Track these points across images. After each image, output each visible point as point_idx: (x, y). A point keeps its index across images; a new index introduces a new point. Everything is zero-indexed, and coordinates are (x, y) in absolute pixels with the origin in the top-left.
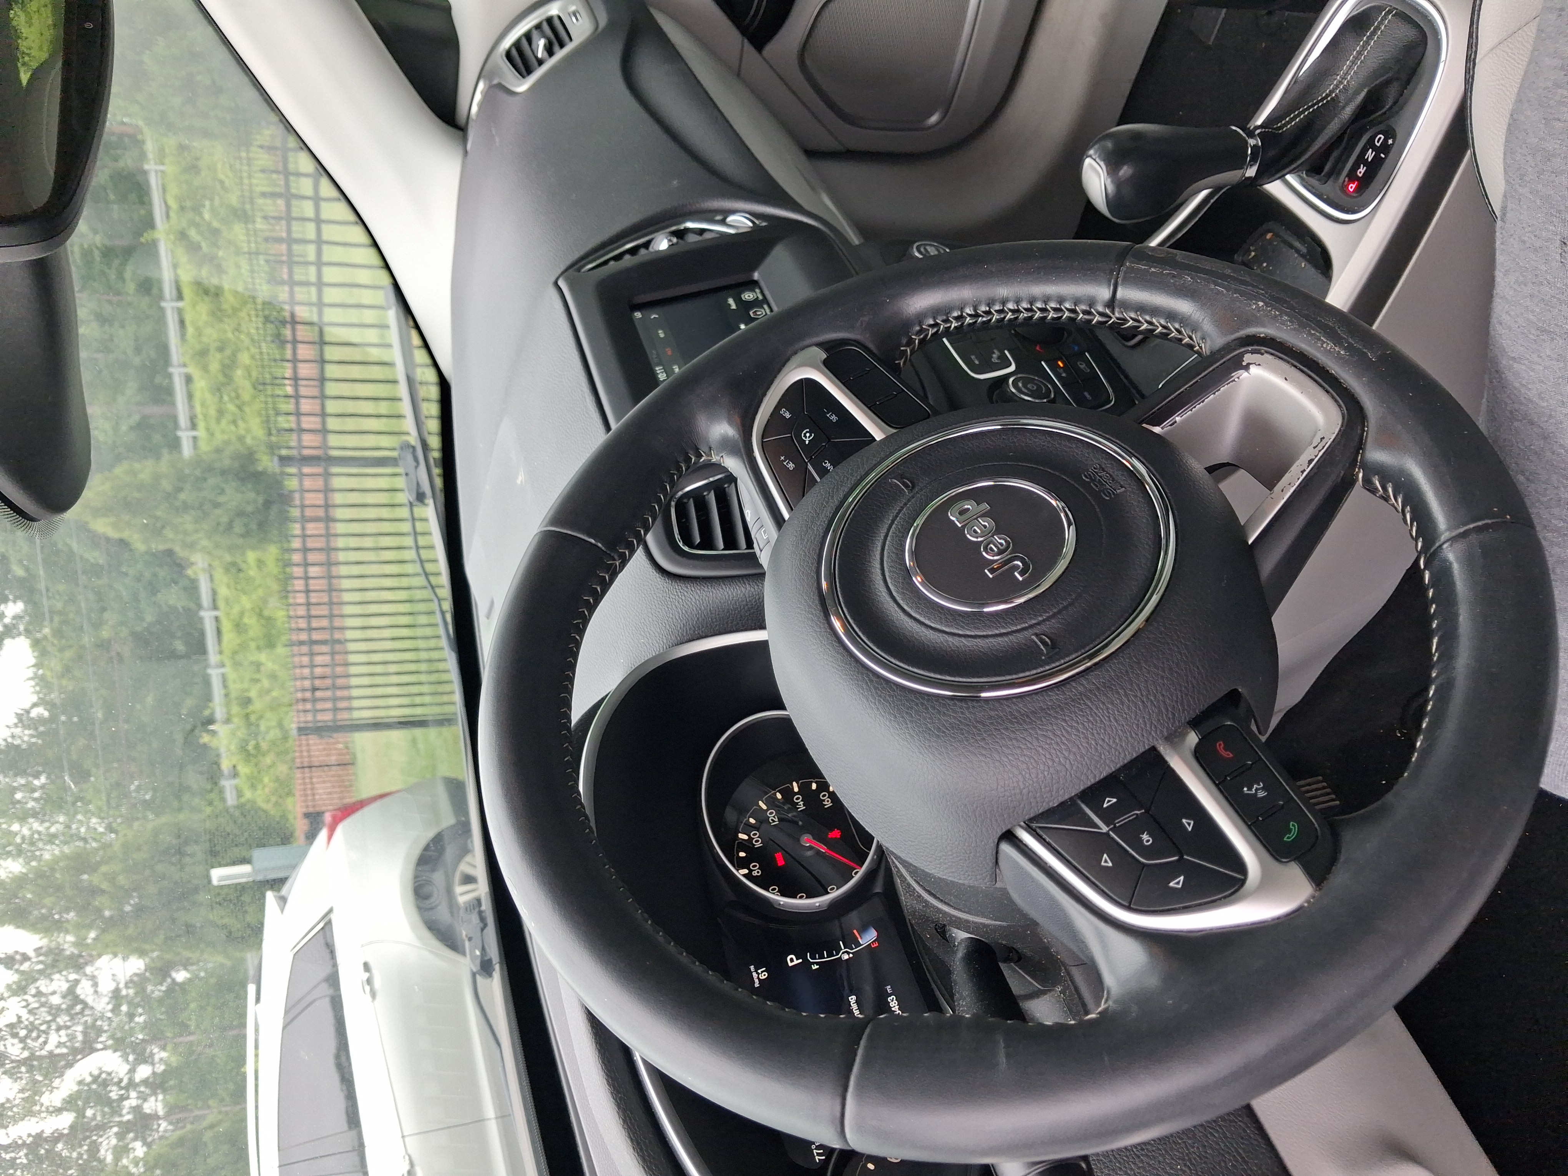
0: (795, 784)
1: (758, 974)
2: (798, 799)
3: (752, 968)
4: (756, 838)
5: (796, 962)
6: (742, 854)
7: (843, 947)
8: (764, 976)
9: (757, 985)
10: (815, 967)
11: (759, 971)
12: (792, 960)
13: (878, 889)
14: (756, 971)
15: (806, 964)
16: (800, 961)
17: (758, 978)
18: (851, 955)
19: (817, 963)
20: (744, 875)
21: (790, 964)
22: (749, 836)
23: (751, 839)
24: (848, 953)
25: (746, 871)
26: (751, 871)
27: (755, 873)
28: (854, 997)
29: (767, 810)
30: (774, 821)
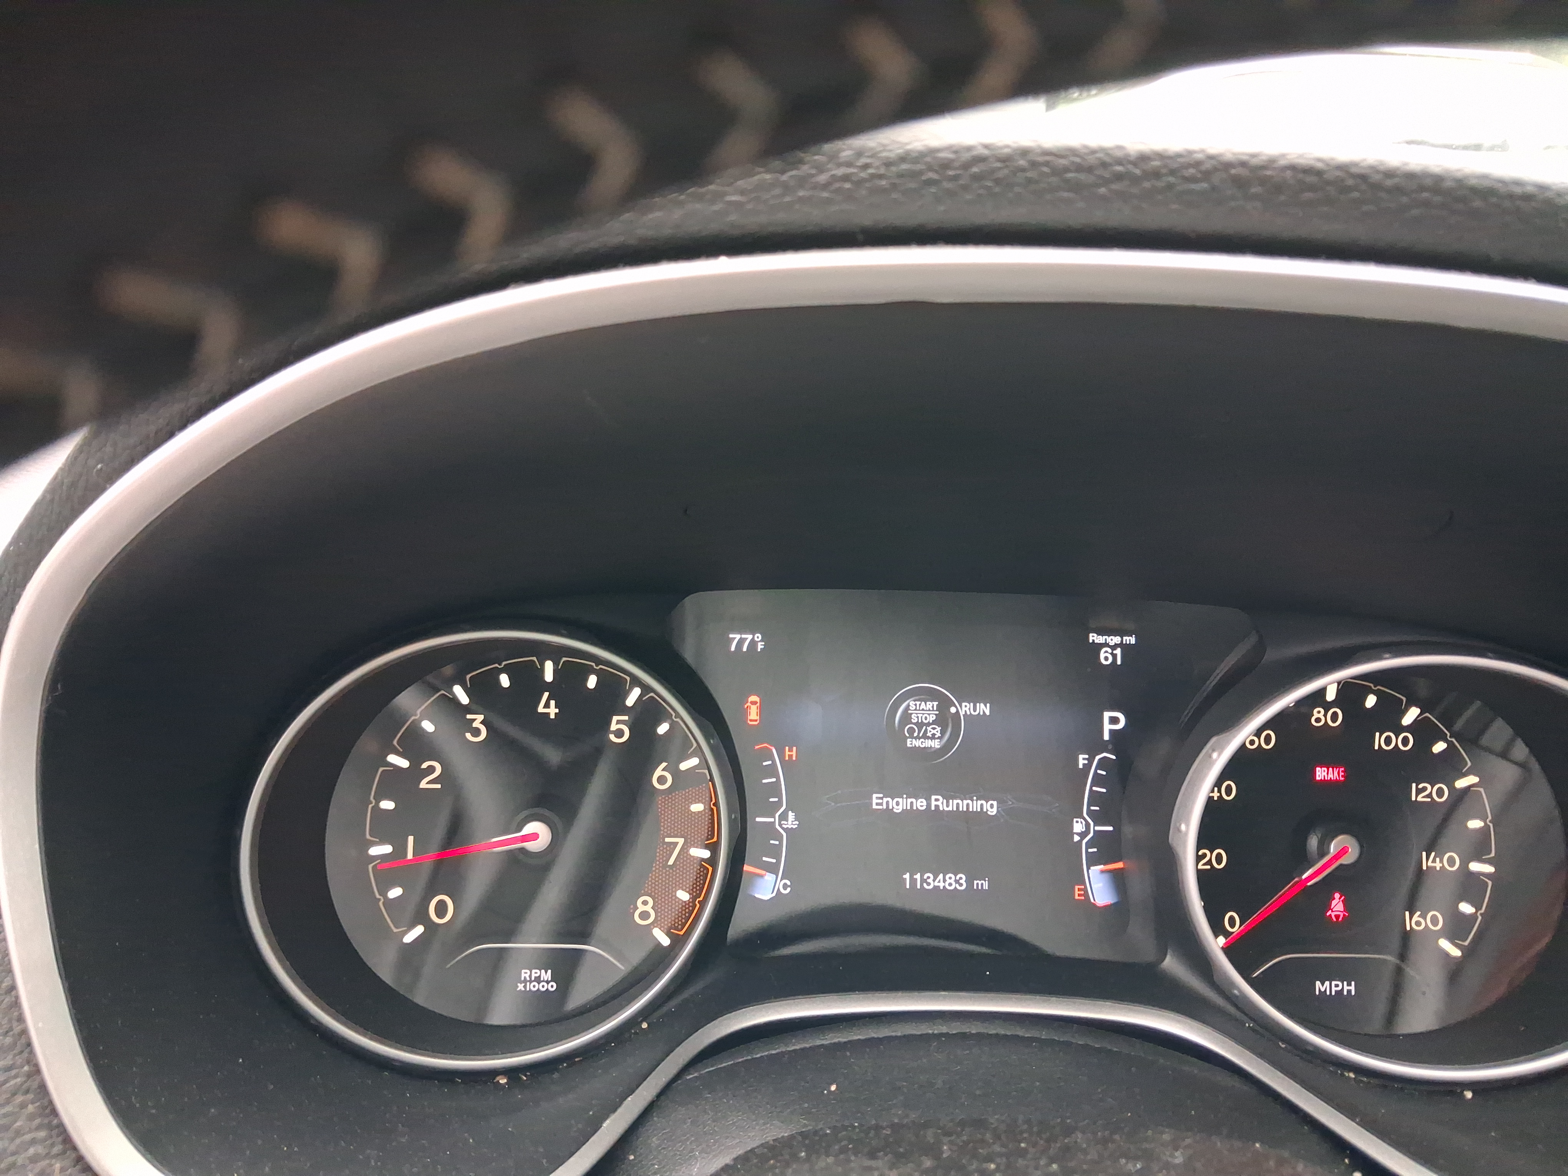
0: (1489, 869)
1: (1114, 647)
2: (1451, 861)
3: (1131, 640)
4: (1397, 741)
5: (1107, 727)
6: (1371, 701)
7: (1098, 828)
8: (1105, 657)
9: (1093, 637)
10: (1082, 760)
11: (1118, 652)
12: (1113, 720)
13: (1171, 964)
14: (1121, 645)
15: (1094, 745)
16: (1106, 737)
17: (1106, 645)
18: (1076, 838)
19: (1087, 767)
20: (1322, 691)
21: (1107, 715)
22: (1408, 729)
23: (1398, 729)
24: (1083, 835)
25: (1331, 696)
26: (1327, 706)
27: (1318, 713)
28: (993, 812)
29: (1451, 788)
30: (1419, 791)
